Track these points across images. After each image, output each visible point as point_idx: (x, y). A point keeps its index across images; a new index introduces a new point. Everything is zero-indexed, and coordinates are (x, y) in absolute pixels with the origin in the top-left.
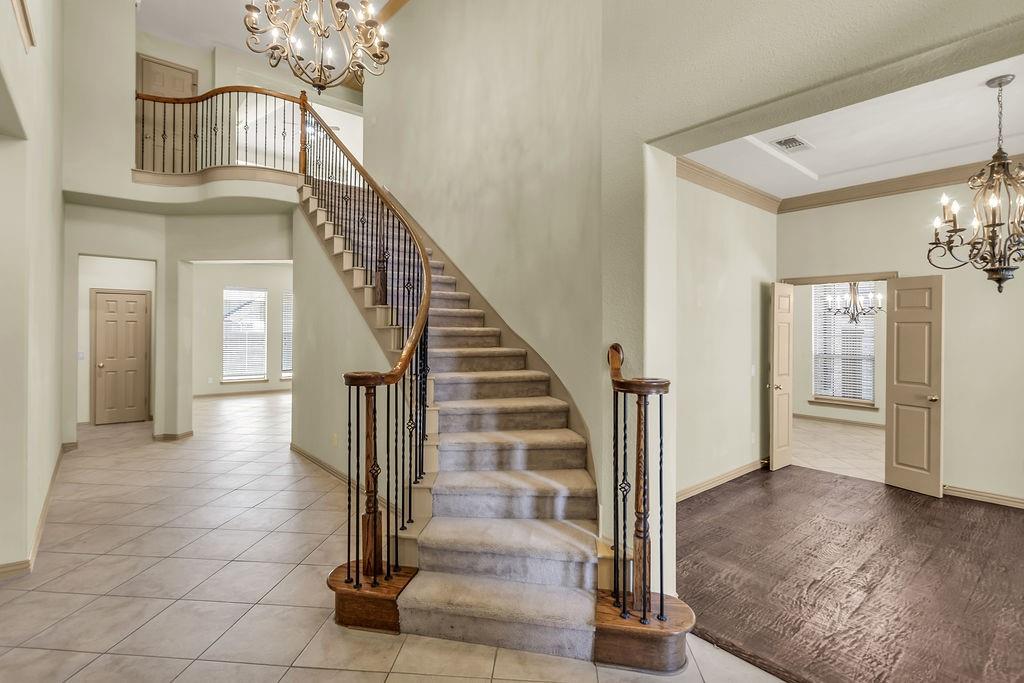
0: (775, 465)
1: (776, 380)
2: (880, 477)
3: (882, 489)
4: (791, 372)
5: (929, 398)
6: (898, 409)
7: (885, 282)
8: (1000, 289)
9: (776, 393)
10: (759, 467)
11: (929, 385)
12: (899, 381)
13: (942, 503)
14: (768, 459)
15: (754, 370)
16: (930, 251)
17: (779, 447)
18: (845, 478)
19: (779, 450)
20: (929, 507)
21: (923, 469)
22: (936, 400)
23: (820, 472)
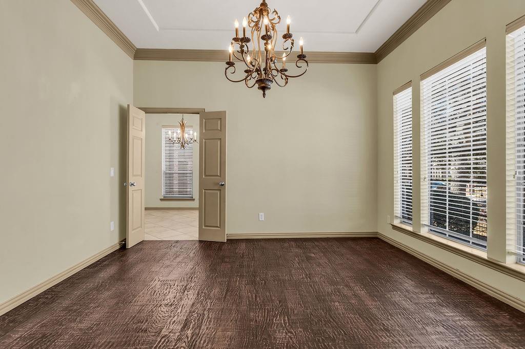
0: (131, 244)
1: (131, 179)
2: (196, 237)
3: (197, 245)
4: (143, 174)
5: (220, 183)
6: (205, 192)
7: (199, 115)
8: (264, 94)
9: (131, 189)
10: (118, 247)
11: (220, 176)
12: (206, 176)
13: (226, 245)
14: (125, 240)
15: (113, 172)
16: (226, 69)
17: (133, 230)
18: (177, 242)
19: (133, 232)
20: (221, 249)
21: (217, 227)
22: (223, 185)
23: (162, 241)
